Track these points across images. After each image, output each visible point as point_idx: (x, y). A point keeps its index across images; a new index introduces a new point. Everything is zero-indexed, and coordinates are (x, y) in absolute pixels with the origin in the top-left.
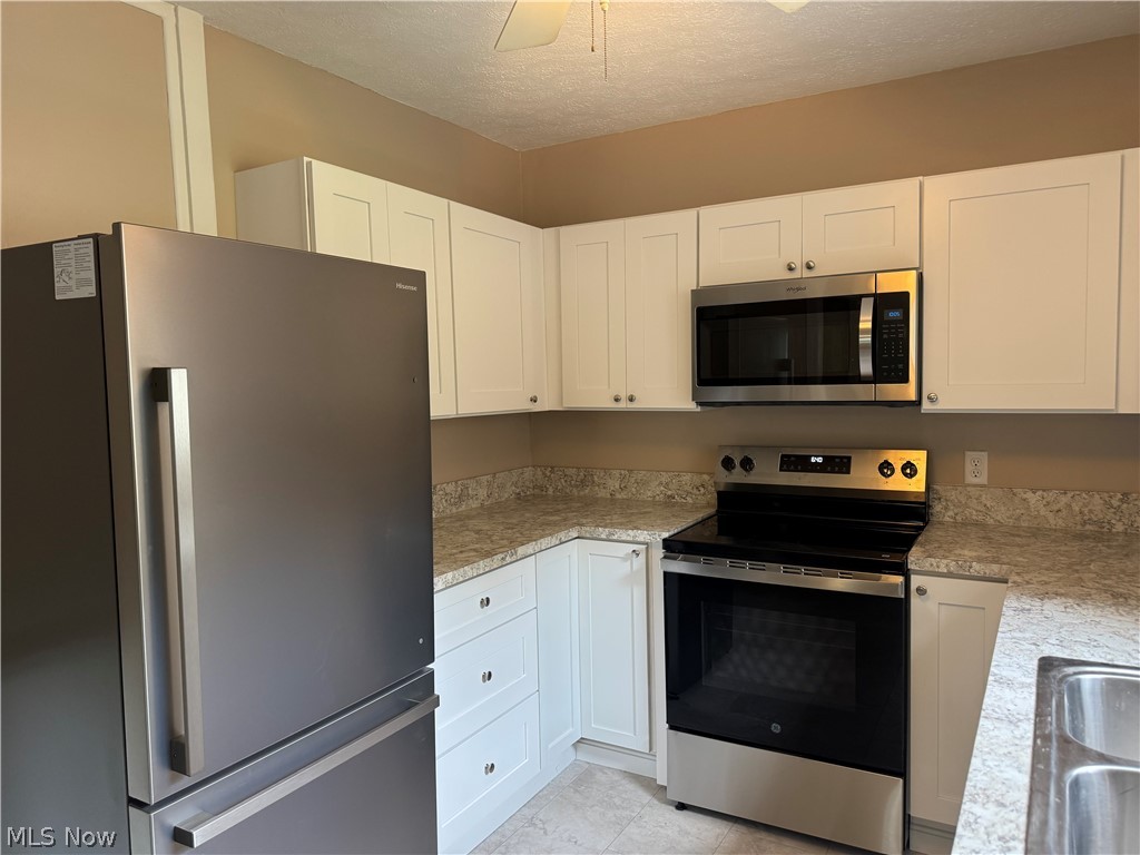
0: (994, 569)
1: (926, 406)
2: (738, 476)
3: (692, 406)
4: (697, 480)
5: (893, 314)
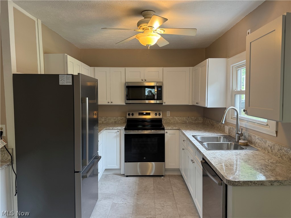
0: (176, 128)
1: (164, 104)
2: (131, 117)
3: (124, 104)
4: (121, 118)
5: (159, 89)
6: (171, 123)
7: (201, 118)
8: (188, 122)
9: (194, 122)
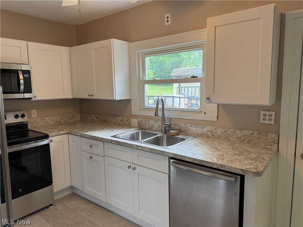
0: (64, 132)
1: (33, 99)
5: (27, 76)
6: (41, 127)
7: (78, 114)
8: (62, 122)
9: (70, 121)
